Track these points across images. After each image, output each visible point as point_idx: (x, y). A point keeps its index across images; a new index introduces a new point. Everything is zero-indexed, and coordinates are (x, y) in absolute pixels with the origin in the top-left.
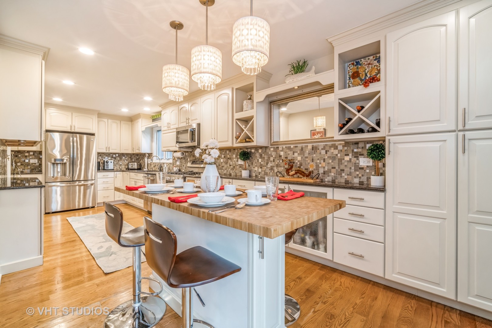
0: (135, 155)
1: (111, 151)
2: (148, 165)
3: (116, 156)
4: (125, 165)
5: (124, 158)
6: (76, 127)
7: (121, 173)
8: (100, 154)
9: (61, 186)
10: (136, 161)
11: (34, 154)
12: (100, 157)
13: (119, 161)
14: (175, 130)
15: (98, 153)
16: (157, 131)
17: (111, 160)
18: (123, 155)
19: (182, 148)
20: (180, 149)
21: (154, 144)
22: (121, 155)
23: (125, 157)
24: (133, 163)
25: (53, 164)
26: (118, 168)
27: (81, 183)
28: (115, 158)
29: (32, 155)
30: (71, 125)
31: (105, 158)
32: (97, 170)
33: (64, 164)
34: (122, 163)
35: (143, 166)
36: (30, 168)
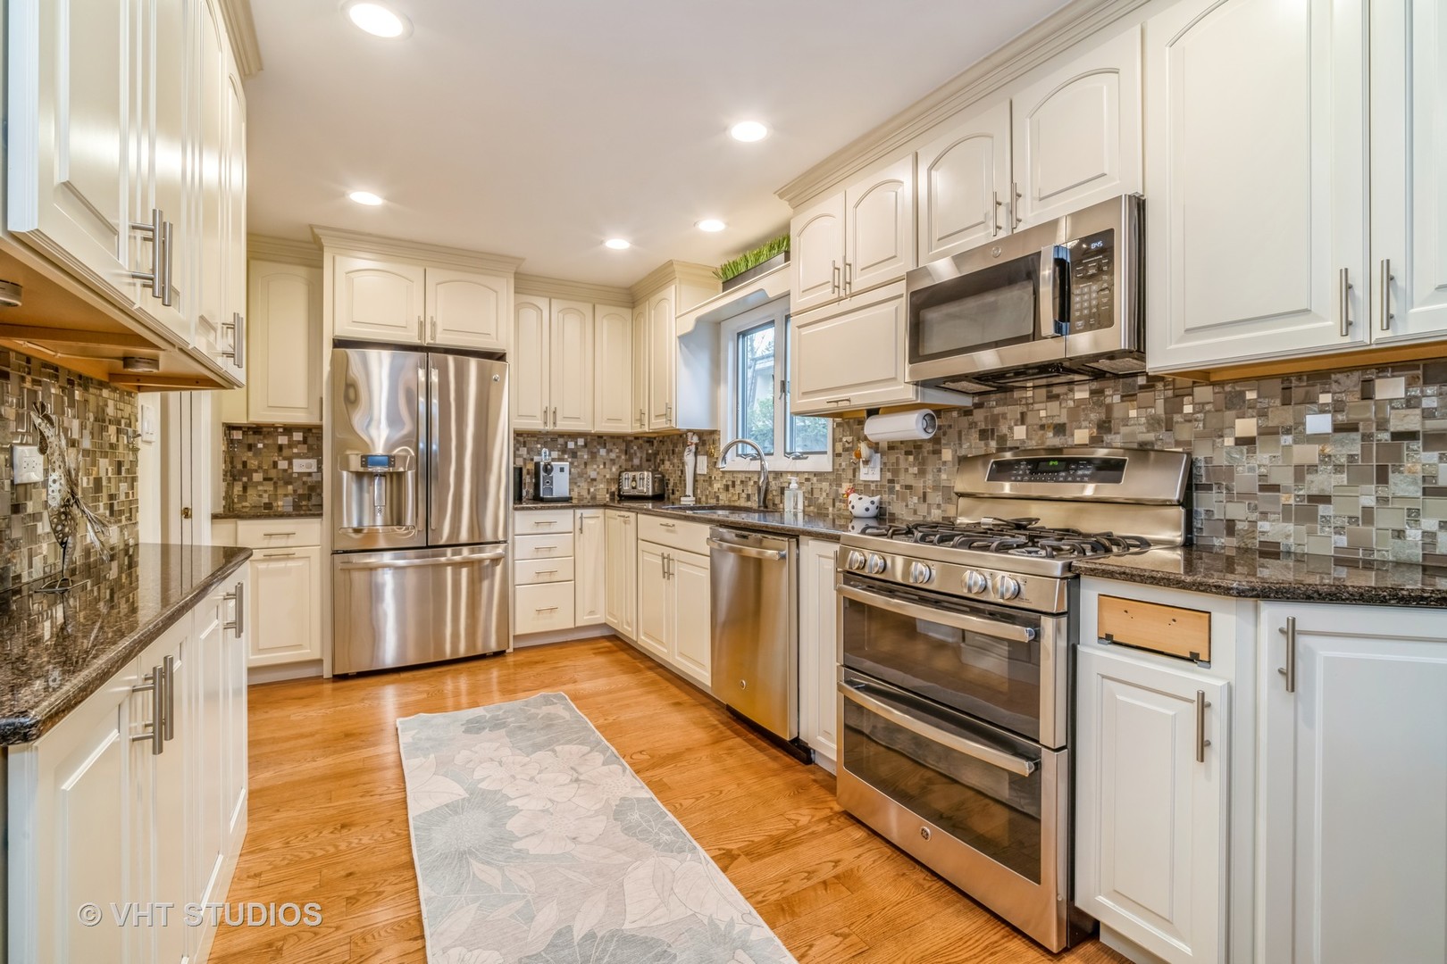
0: (641, 441)
1: (563, 426)
2: (695, 481)
3: (576, 443)
4: (609, 482)
5: (603, 452)
6: (439, 329)
7: (599, 512)
8: (521, 439)
9: (397, 568)
10: (645, 464)
11: (305, 441)
12: (523, 451)
13: (586, 464)
14: (901, 288)
15: (518, 434)
16: (739, 334)
17: (560, 459)
18: (601, 439)
19: (938, 387)
20: (923, 395)
21: (726, 393)
22: (595, 443)
23: (609, 451)
24: (638, 474)
25: (359, 476)
26: (584, 493)
27: (460, 554)
28: (574, 454)
29: (299, 442)
30: (422, 319)
31: (540, 454)
32: (514, 503)
33: (395, 477)
34: (598, 473)
35: (675, 484)
36: (295, 491)
